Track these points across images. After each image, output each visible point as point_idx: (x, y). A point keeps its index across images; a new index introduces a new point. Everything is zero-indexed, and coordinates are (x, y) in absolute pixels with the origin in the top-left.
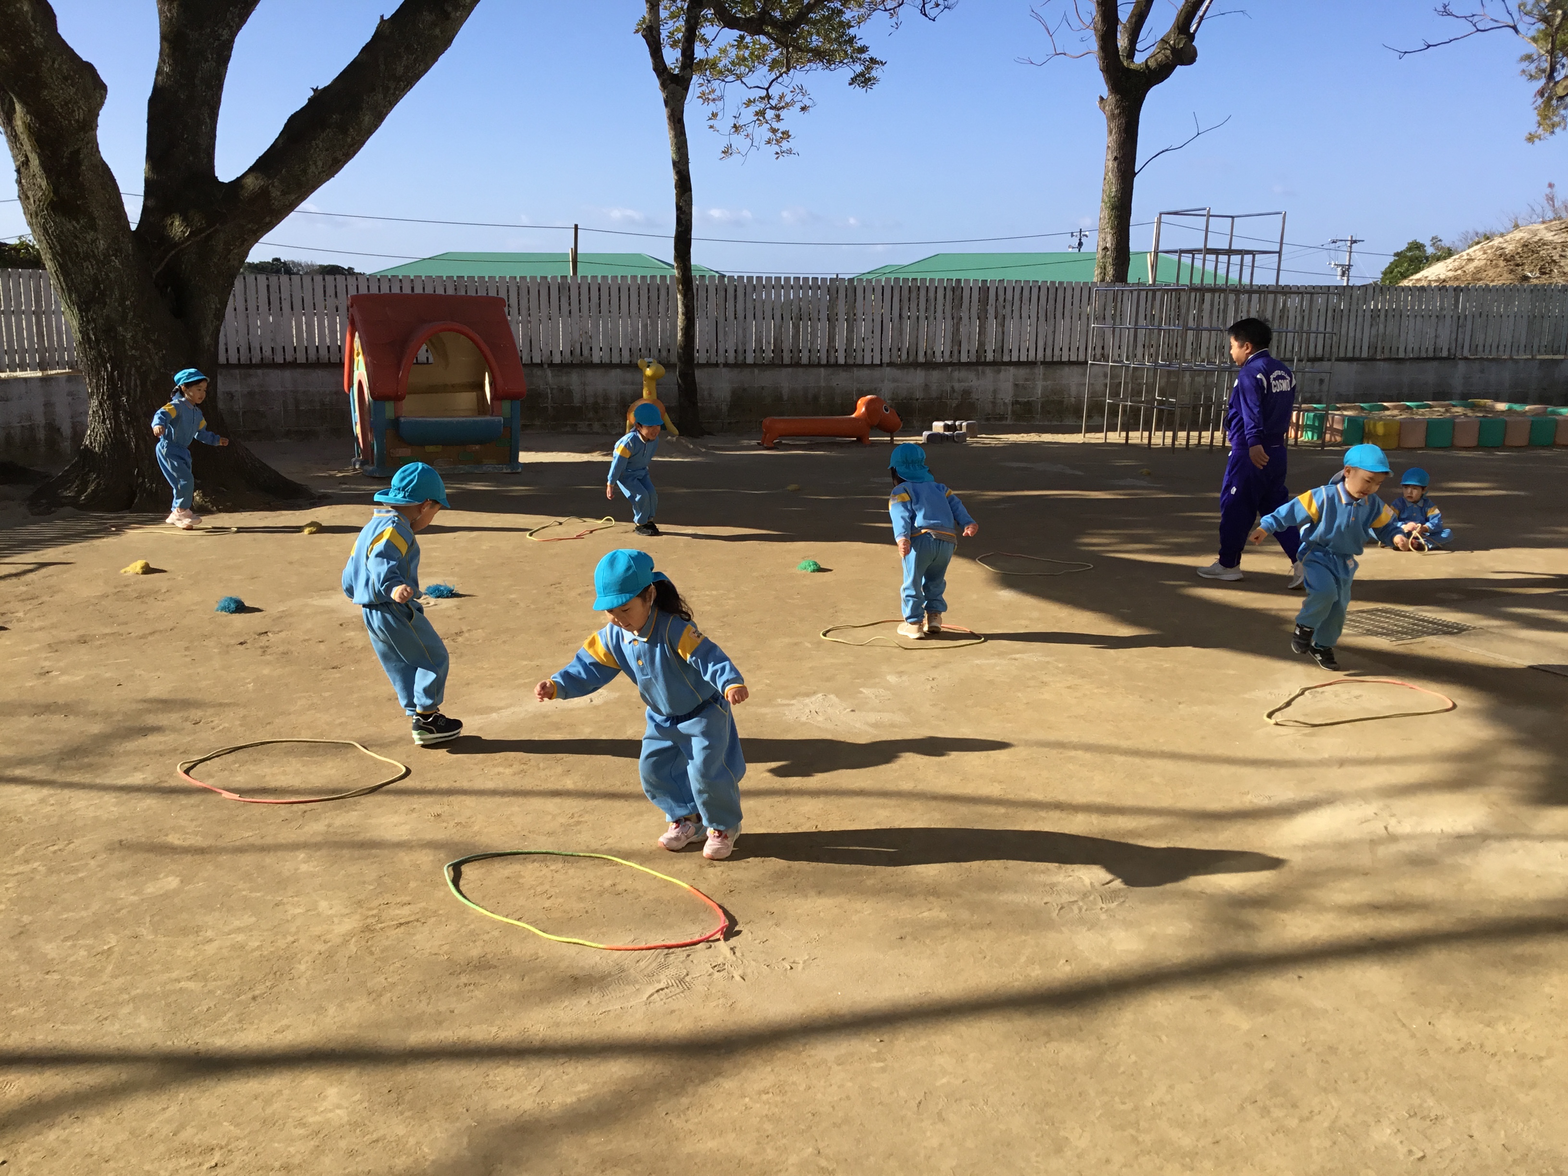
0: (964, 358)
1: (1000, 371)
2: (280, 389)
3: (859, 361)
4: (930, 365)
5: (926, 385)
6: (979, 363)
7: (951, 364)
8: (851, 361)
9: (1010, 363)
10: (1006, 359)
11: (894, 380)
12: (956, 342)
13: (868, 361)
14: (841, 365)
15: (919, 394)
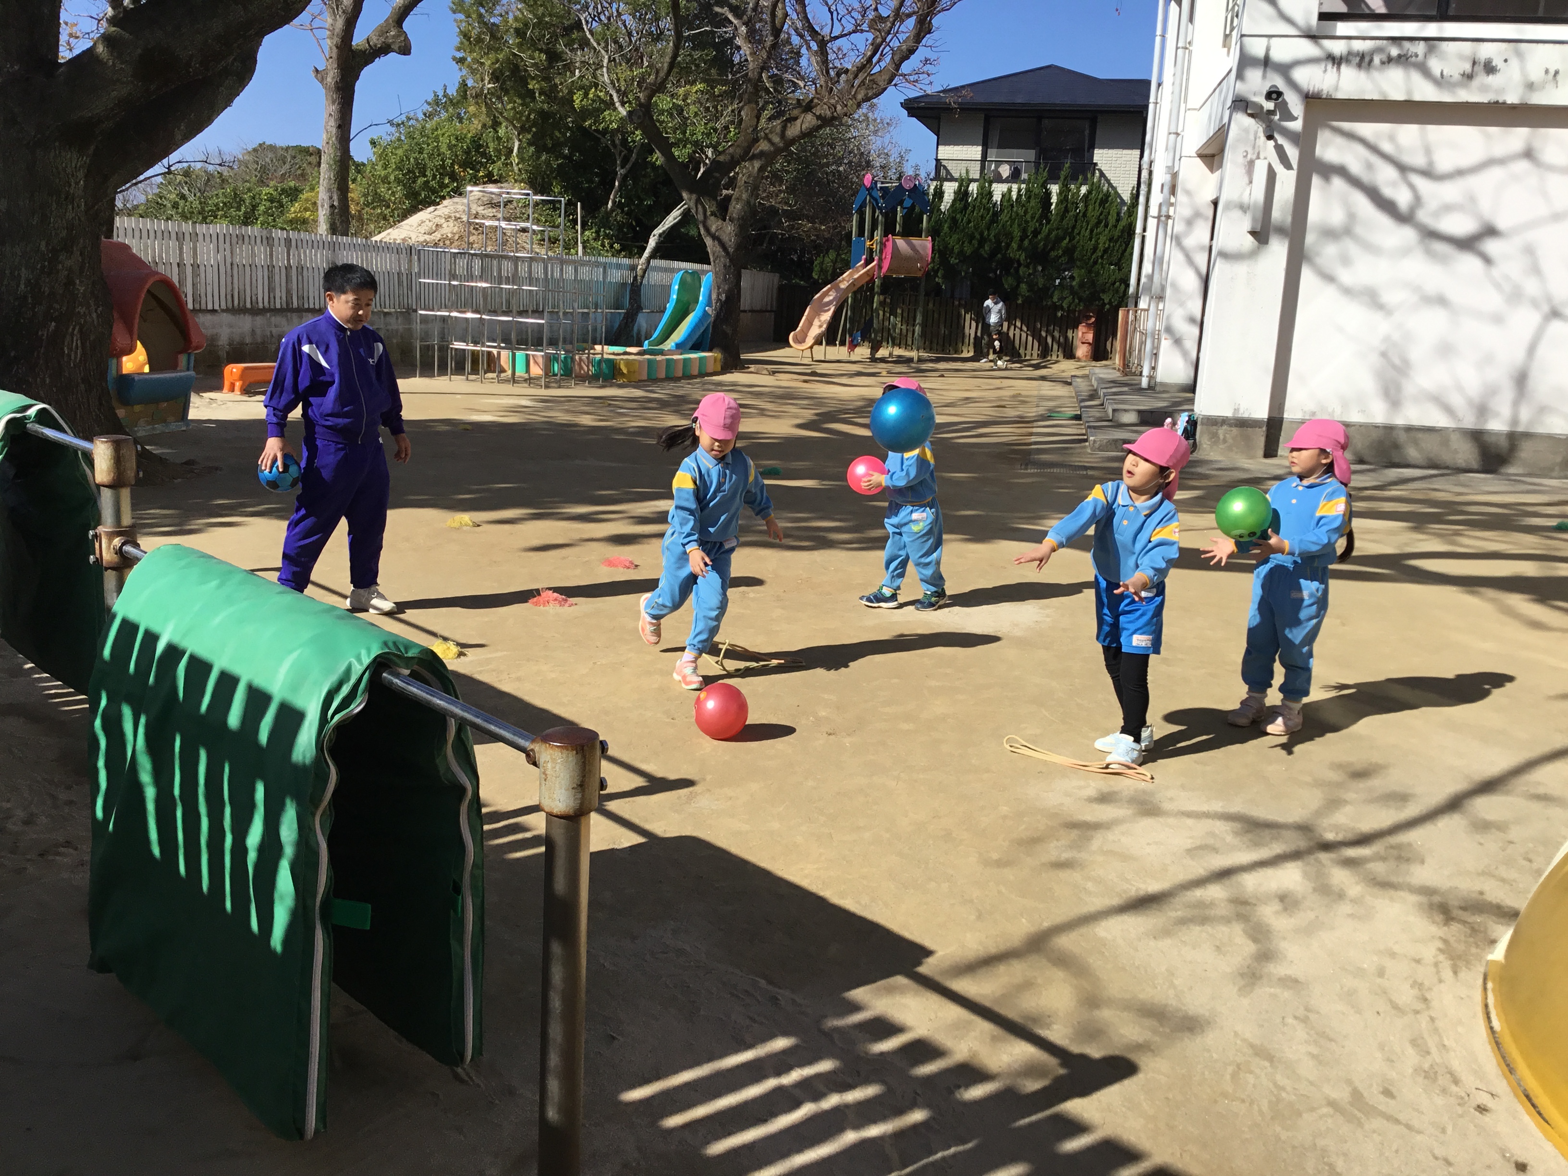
0: (278, 306)
1: (301, 318)
3: (203, 307)
4: (255, 311)
5: (253, 330)
6: (287, 310)
7: (270, 310)
8: (197, 307)
9: (309, 310)
10: (306, 306)
11: (230, 326)
12: (271, 289)
13: (210, 307)
15: (248, 340)
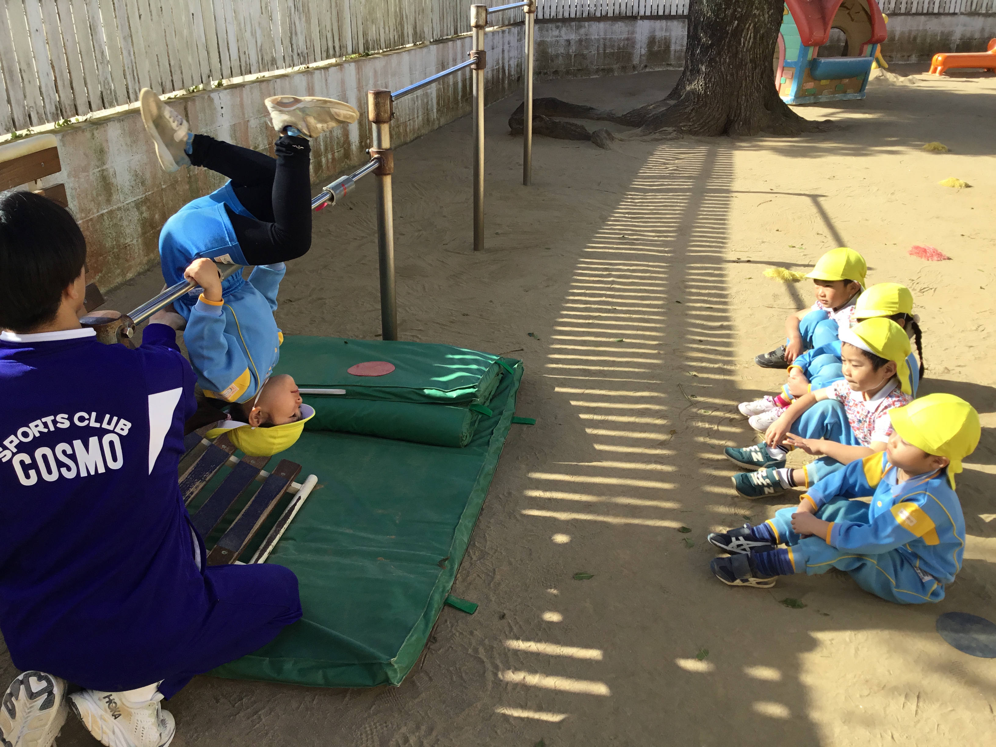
2: (597, 37)
4: (988, 14)
11: (965, 25)
14: (935, 14)
15: (977, 36)
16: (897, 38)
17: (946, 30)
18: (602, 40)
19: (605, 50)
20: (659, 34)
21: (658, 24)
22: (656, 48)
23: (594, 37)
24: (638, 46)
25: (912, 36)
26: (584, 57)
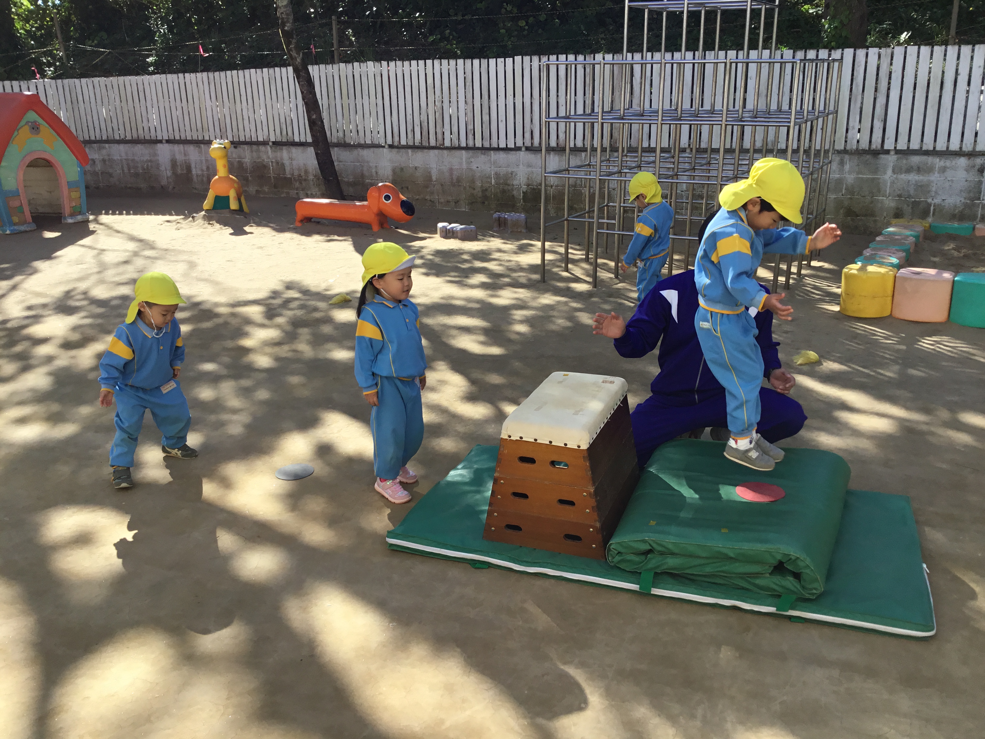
16: (434, 178)
17: (503, 171)
18: (124, 161)
19: (129, 170)
20: (180, 158)
21: (178, 148)
22: (179, 171)
23: (116, 157)
24: (162, 168)
25: (455, 177)
26: (111, 175)
